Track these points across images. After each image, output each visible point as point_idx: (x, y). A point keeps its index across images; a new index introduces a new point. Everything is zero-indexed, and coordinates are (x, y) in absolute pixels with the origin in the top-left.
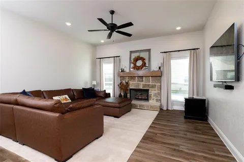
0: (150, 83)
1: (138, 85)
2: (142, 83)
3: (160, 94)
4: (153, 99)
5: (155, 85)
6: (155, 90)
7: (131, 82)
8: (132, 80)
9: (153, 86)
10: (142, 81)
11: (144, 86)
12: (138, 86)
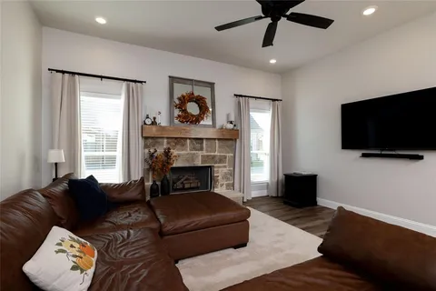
0: (216, 153)
1: (193, 158)
2: (200, 153)
3: (233, 174)
4: (222, 185)
5: (225, 157)
6: (225, 167)
7: (175, 152)
8: (178, 147)
9: (222, 160)
10: (202, 149)
11: (205, 158)
12: (193, 160)
